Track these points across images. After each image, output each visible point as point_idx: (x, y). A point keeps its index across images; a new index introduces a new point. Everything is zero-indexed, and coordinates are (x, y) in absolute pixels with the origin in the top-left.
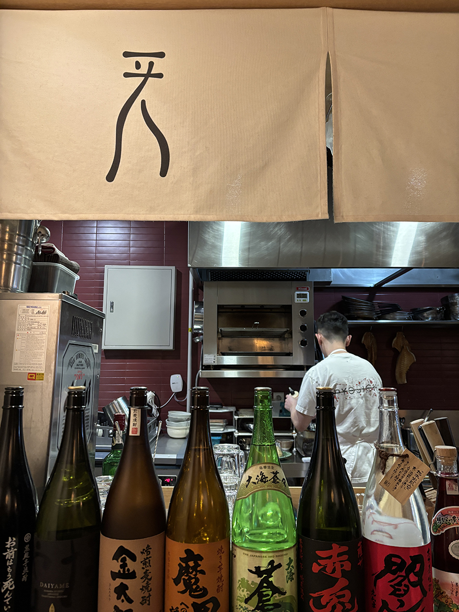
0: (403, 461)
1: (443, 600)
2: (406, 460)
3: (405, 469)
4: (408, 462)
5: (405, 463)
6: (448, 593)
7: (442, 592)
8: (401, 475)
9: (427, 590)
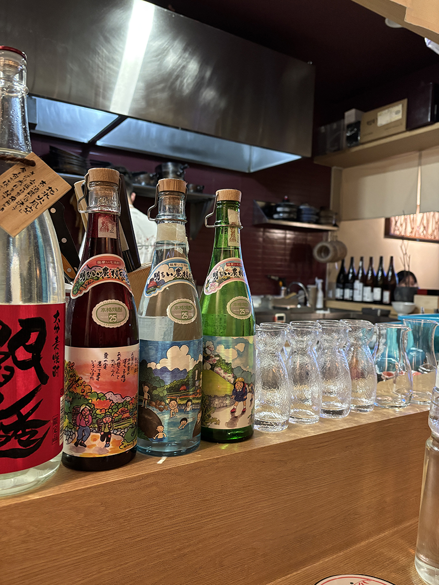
0: (24, 170)
1: (79, 390)
2: (29, 169)
3: (25, 183)
4: (33, 173)
5: (27, 173)
6: (86, 378)
7: (77, 378)
8: (17, 190)
9: (50, 374)
